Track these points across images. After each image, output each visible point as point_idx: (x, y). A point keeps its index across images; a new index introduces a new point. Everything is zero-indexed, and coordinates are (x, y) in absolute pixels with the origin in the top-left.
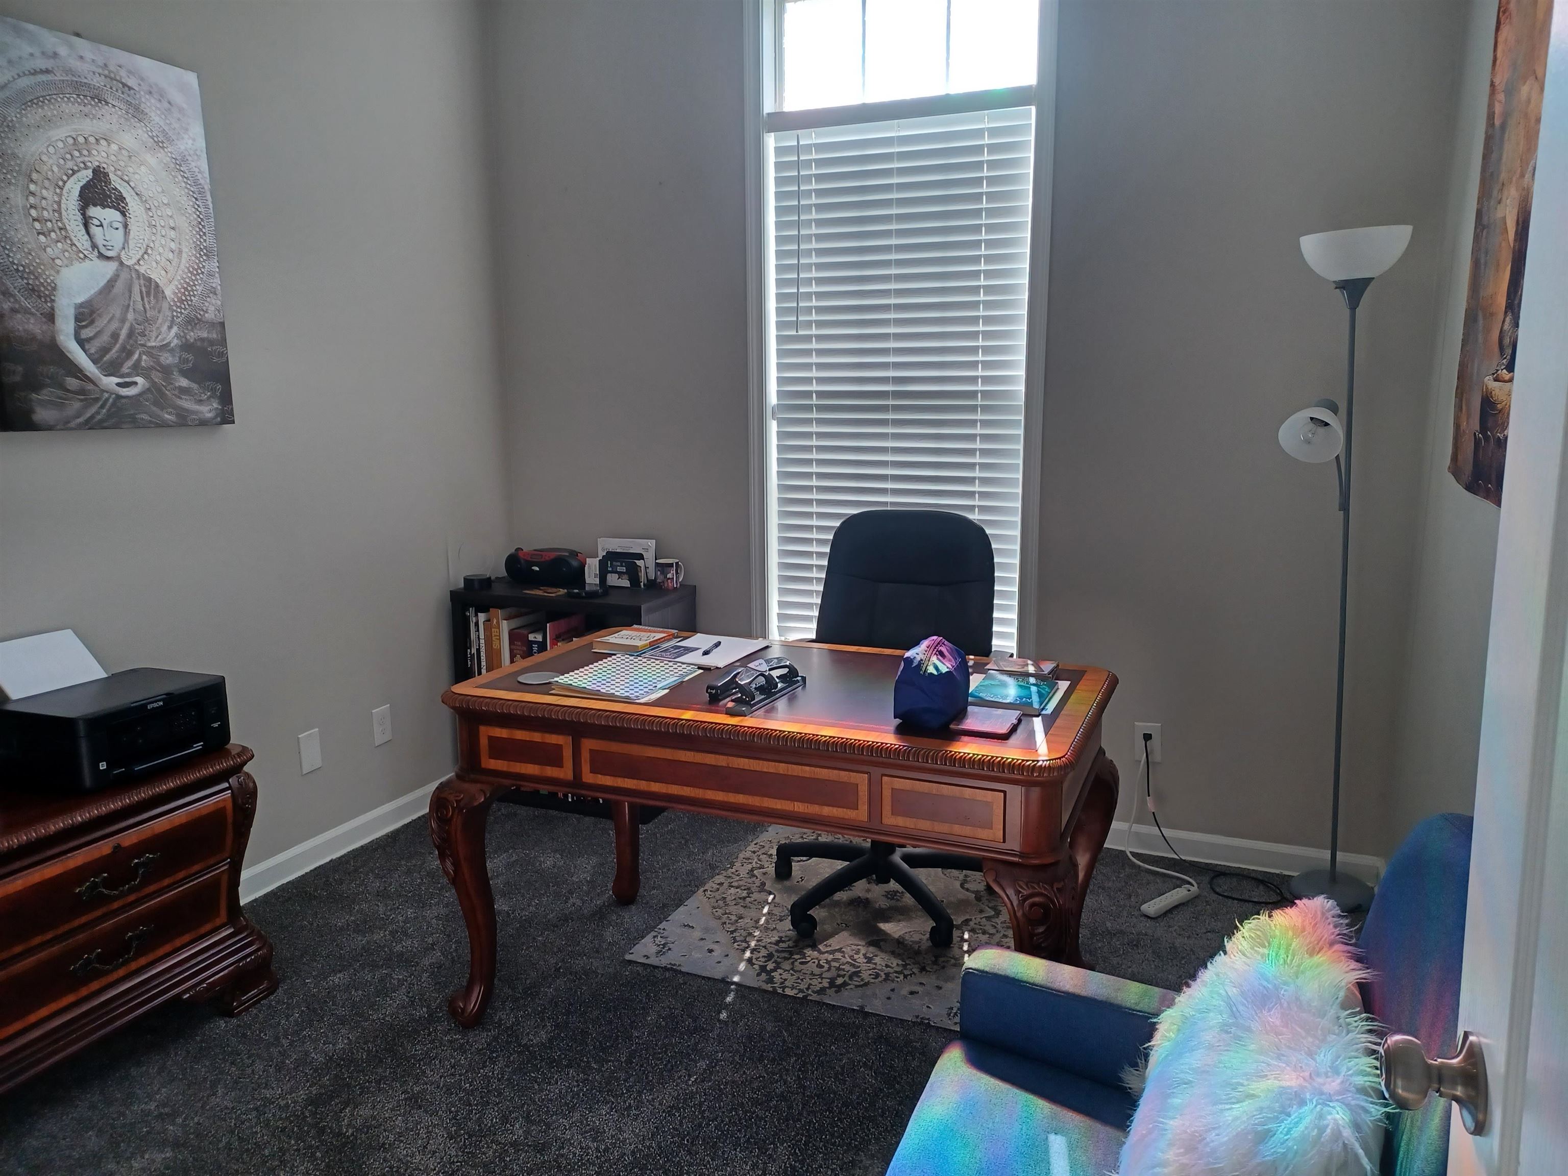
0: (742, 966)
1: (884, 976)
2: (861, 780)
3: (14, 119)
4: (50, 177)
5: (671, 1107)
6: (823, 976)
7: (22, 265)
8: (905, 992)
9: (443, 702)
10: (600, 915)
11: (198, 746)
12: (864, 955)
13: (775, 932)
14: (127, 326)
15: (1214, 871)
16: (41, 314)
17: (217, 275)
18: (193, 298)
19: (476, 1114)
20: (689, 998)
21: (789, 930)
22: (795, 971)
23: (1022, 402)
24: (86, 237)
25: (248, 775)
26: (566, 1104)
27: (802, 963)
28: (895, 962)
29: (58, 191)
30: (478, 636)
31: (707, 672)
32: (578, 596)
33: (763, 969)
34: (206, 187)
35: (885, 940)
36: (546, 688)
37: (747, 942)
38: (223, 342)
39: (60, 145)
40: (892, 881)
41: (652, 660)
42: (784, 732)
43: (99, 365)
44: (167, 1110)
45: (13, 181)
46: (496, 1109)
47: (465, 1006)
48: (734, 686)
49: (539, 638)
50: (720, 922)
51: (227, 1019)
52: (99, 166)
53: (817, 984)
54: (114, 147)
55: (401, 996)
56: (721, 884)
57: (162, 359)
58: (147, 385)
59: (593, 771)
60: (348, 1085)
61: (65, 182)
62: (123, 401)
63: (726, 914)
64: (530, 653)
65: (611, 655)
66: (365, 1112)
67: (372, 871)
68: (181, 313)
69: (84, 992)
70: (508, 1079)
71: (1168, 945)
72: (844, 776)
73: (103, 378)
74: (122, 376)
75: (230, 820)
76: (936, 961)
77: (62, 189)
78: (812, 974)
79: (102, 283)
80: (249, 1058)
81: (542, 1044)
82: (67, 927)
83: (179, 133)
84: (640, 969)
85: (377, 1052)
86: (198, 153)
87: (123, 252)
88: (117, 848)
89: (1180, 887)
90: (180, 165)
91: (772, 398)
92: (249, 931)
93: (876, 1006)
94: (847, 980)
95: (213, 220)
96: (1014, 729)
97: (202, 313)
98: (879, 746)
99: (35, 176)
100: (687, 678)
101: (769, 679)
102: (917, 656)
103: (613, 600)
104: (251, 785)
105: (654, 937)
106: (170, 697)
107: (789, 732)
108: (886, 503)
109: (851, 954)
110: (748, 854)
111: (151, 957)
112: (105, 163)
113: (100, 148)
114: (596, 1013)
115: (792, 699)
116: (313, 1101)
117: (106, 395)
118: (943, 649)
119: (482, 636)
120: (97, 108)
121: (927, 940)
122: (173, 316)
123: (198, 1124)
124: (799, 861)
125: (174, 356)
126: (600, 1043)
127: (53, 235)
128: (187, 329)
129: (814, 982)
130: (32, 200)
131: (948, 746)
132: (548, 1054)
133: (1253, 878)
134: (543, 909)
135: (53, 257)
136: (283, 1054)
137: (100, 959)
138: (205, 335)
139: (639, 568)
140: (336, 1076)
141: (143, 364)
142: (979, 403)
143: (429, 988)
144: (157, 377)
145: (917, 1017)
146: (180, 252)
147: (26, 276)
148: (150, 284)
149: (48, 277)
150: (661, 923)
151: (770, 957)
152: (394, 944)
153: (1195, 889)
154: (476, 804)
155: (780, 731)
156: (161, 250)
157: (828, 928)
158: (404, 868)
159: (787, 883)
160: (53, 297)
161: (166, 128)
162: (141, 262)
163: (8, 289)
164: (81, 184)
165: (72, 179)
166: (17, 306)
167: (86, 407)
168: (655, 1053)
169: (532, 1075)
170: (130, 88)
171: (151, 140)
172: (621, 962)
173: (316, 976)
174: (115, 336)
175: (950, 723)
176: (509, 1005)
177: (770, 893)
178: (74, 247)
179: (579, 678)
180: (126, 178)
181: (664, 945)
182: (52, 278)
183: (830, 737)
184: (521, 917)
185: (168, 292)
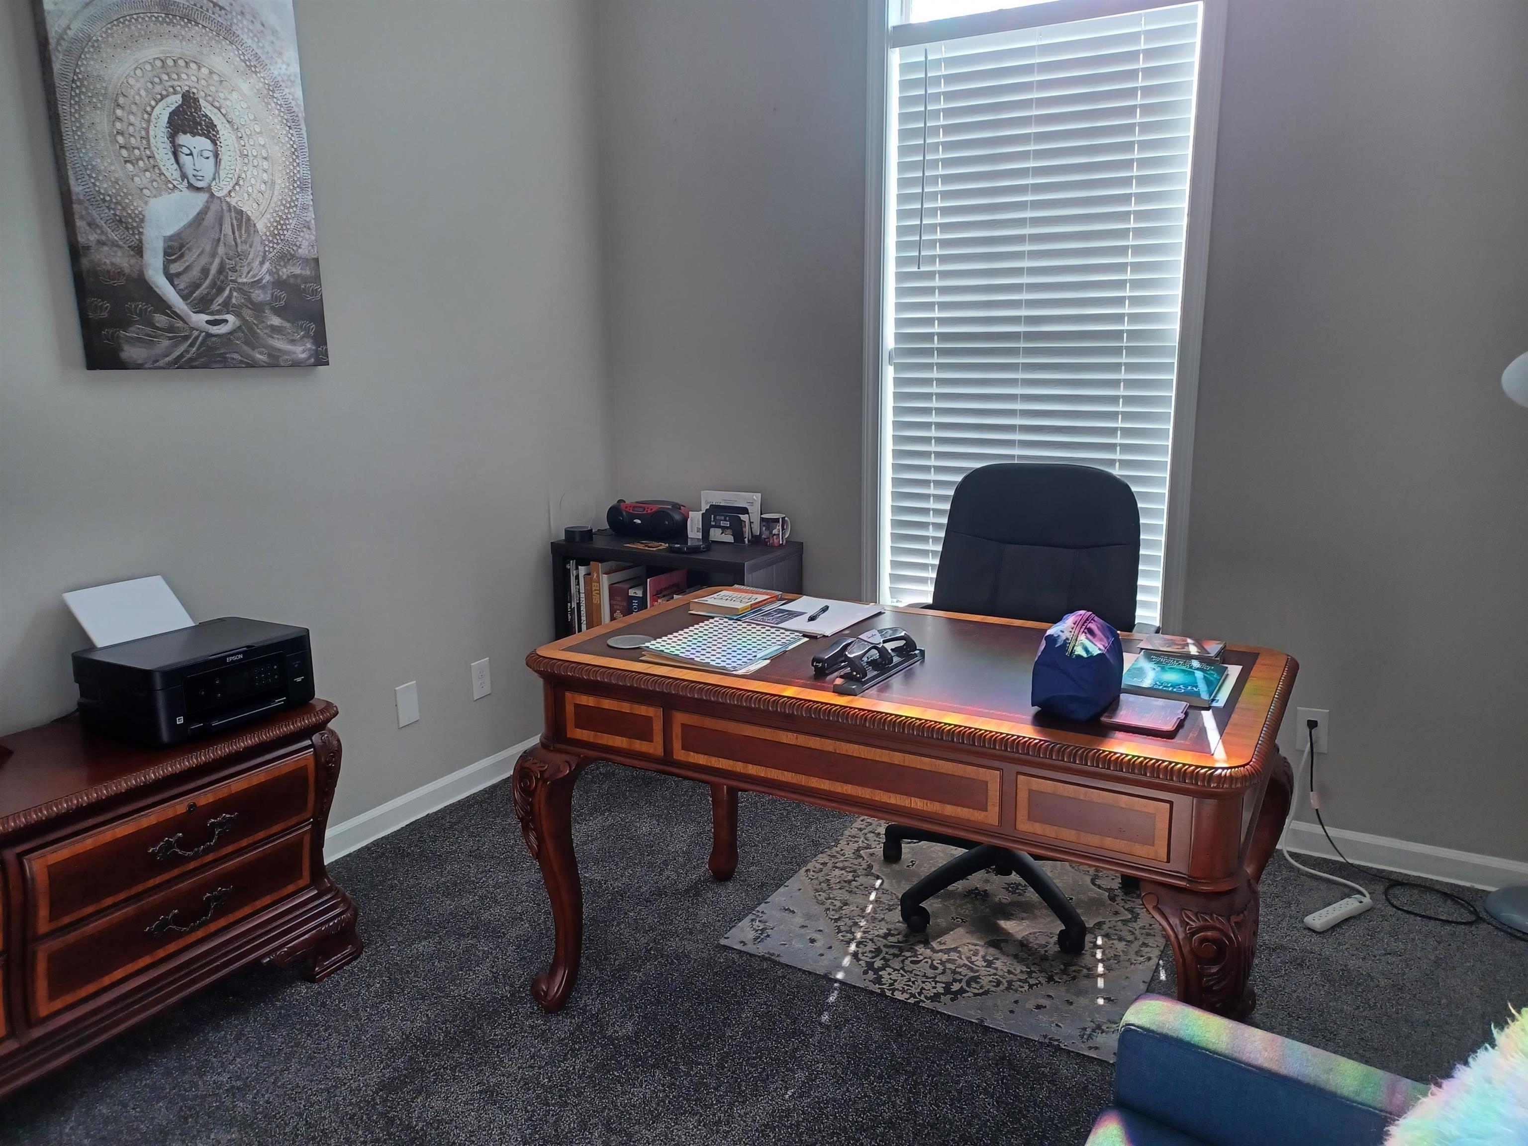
0: (847, 961)
1: (1006, 985)
2: (992, 778)
3: (100, 39)
4: (137, 102)
5: (766, 1126)
6: (937, 979)
7: (109, 195)
8: (1030, 1005)
9: (527, 664)
10: (695, 891)
11: (279, 702)
12: (984, 957)
13: (883, 922)
14: (217, 261)
15: (1389, 879)
16: (129, 247)
17: (311, 209)
18: (285, 232)
19: (553, 1115)
20: (788, 995)
21: (899, 922)
22: (905, 972)
23: (1176, 343)
24: (175, 166)
25: (332, 732)
26: (651, 1112)
27: (912, 962)
28: (1019, 968)
29: (146, 116)
30: (578, 588)
31: (813, 641)
32: (679, 551)
33: (870, 966)
34: (300, 115)
35: (1006, 941)
36: (635, 654)
37: (853, 933)
38: (317, 278)
39: (148, 67)
40: (1014, 873)
41: (754, 626)
42: (901, 716)
43: (189, 301)
44: (239, 1083)
45: (99, 105)
46: (575, 1111)
47: (548, 989)
48: (843, 658)
49: (640, 594)
50: (823, 908)
51: (309, 985)
52: (188, 91)
53: (930, 989)
54: (204, 71)
55: (484, 971)
56: (825, 864)
57: (253, 296)
58: (238, 323)
59: (685, 747)
60: (422, 1070)
61: (153, 108)
62: (214, 339)
63: (829, 898)
64: (628, 611)
65: (708, 618)
66: (436, 1103)
67: (467, 828)
68: (274, 248)
69: (161, 953)
70: (590, 1077)
71: (1339, 968)
72: (971, 771)
73: (193, 315)
74: (212, 314)
75: (312, 779)
76: (1065, 969)
77: (150, 115)
78: (925, 976)
79: (192, 214)
80: (325, 1031)
81: (629, 1038)
82: (140, 888)
83: (272, 57)
84: (736, 957)
85: (455, 1033)
86: (292, 78)
87: (214, 183)
88: (193, 806)
89: (1349, 896)
90: (273, 92)
91: (889, 342)
92: (333, 893)
93: (998, 1021)
94: (965, 987)
95: (307, 150)
96: (1181, 725)
97: (295, 248)
98: (1015, 740)
99: (121, 100)
100: (791, 647)
101: (882, 651)
102: (1061, 634)
103: (716, 556)
104: (335, 742)
105: (753, 920)
106: (251, 651)
107: (907, 717)
108: (1013, 457)
109: (968, 955)
110: (854, 832)
111: (231, 918)
112: (195, 88)
113: (190, 72)
114: (687, 1004)
115: (909, 675)
116: (385, 1086)
117: (196, 333)
118: (1093, 626)
119: (582, 590)
120: (187, 29)
121: (1055, 943)
122: (265, 252)
123: (268, 1102)
124: (909, 843)
125: (265, 293)
126: (690, 1040)
127: (141, 163)
128: (280, 265)
129: (928, 986)
130: (118, 125)
131: (1101, 743)
132: (634, 1049)
133: (1438, 891)
134: (636, 881)
135: (142, 186)
136: (361, 1029)
137: (177, 920)
138: (298, 271)
139: (743, 524)
140: (411, 1058)
141: (234, 301)
142: (1125, 344)
143: (514, 963)
144: (247, 314)
145: (1045, 1037)
146: (273, 183)
147: (113, 206)
148: (242, 216)
149: (136, 208)
150: (759, 904)
151: (877, 952)
152: (482, 911)
153: (1367, 900)
154: (561, 776)
155: (896, 715)
156: (253, 181)
157: (942, 922)
158: (499, 828)
159: (896, 867)
160: (141, 230)
161: (259, 52)
162: (233, 194)
163: (94, 220)
164: (170, 110)
165: (160, 104)
166: (104, 238)
167: (175, 345)
168: (749, 1059)
169: (615, 1073)
170: (221, 8)
171: (243, 64)
172: (716, 947)
173: (401, 942)
174: (205, 272)
175: (1101, 713)
176: (595, 988)
177: (878, 878)
178: (163, 177)
179: (670, 644)
180: (217, 104)
181: (763, 930)
182: (140, 209)
183: (956, 726)
184: (614, 888)
185: (260, 226)
